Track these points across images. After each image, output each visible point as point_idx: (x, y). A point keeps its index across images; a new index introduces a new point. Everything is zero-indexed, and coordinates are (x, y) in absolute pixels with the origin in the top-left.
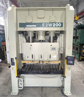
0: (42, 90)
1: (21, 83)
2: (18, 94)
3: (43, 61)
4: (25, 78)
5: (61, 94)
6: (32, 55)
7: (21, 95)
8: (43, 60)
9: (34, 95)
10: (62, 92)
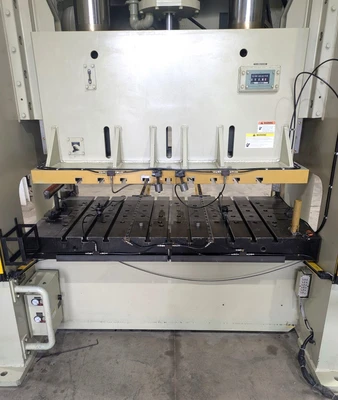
0: (174, 354)
1: (40, 315)
2: (23, 383)
3: (181, 174)
4: (67, 281)
5: (292, 377)
6: (106, 130)
7: (42, 385)
8: (185, 167)
9: (125, 387)
10: (303, 370)
